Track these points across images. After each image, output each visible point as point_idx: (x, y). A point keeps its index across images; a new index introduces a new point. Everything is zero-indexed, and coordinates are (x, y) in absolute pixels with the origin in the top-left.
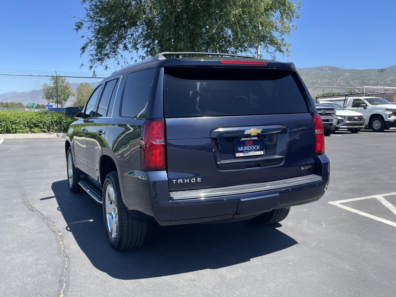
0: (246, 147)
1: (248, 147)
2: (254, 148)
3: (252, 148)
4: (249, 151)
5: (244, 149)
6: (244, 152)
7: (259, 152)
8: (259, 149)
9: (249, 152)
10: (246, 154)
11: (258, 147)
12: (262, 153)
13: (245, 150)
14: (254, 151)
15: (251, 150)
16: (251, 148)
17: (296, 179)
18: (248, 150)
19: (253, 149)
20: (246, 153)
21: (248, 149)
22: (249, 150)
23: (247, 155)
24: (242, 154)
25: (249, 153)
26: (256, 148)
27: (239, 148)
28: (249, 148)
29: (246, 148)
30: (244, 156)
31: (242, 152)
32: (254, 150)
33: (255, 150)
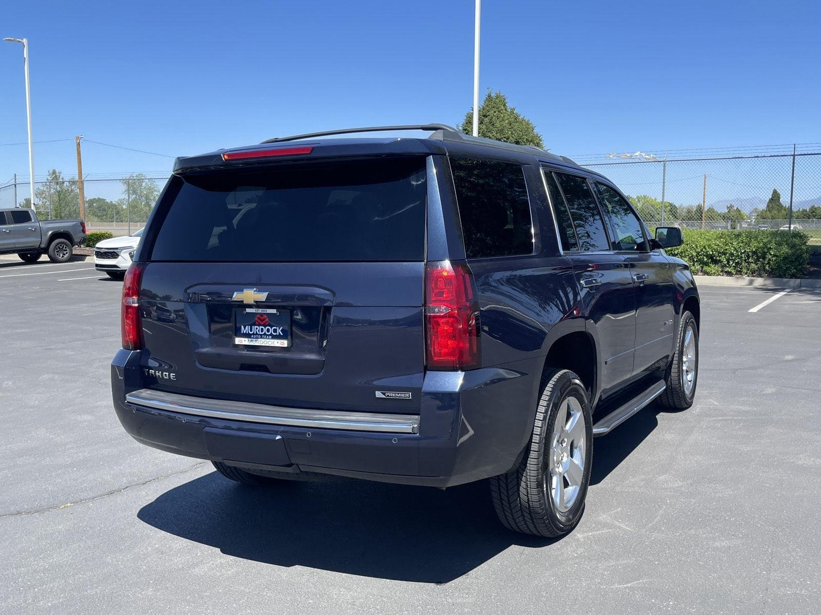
0: (255, 327)
1: (261, 327)
2: (271, 330)
3: (268, 330)
4: (261, 335)
5: (251, 331)
6: (252, 336)
7: (280, 341)
8: (282, 334)
9: (261, 338)
10: (254, 342)
11: (279, 331)
12: (284, 343)
13: (253, 334)
14: (270, 337)
15: (265, 334)
16: (265, 330)
17: (349, 415)
18: (259, 334)
19: (269, 333)
20: (254, 340)
21: (259, 331)
22: (261, 333)
23: (256, 344)
24: (247, 339)
25: (259, 340)
26: (275, 331)
27: (242, 326)
28: (262, 330)
29: (257, 329)
30: (249, 344)
31: (247, 336)
32: (271, 334)
33: (274, 337)
